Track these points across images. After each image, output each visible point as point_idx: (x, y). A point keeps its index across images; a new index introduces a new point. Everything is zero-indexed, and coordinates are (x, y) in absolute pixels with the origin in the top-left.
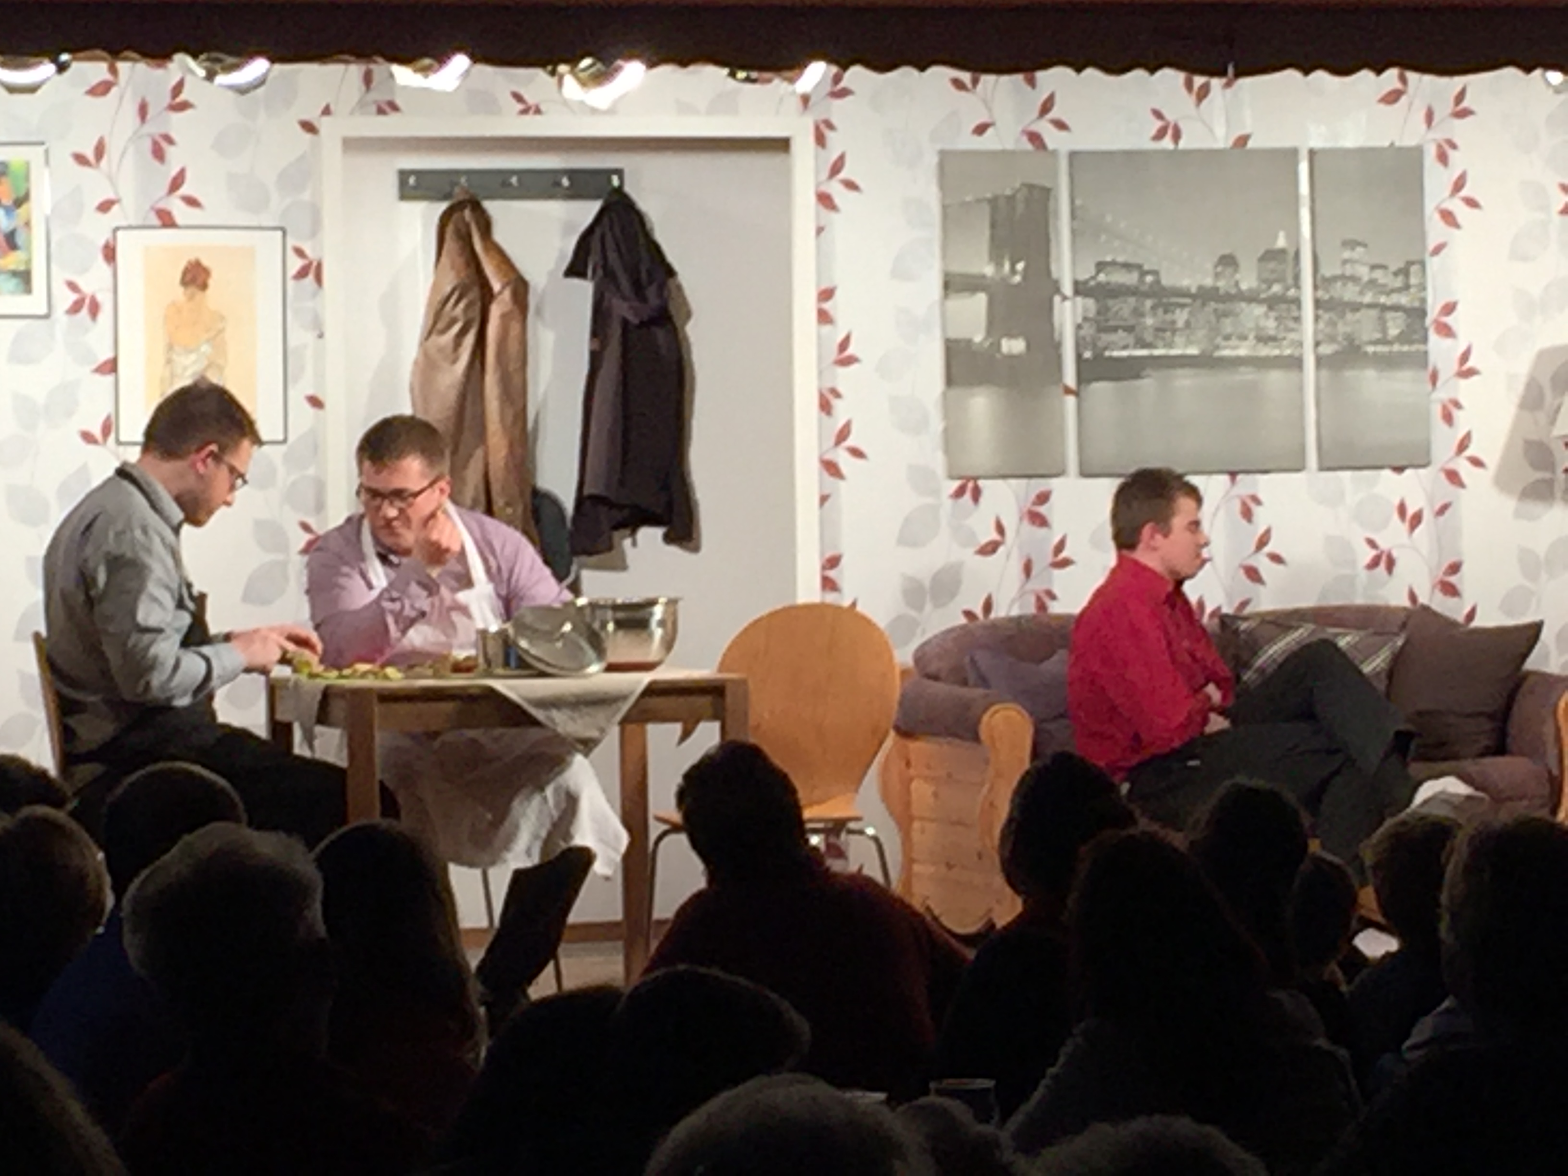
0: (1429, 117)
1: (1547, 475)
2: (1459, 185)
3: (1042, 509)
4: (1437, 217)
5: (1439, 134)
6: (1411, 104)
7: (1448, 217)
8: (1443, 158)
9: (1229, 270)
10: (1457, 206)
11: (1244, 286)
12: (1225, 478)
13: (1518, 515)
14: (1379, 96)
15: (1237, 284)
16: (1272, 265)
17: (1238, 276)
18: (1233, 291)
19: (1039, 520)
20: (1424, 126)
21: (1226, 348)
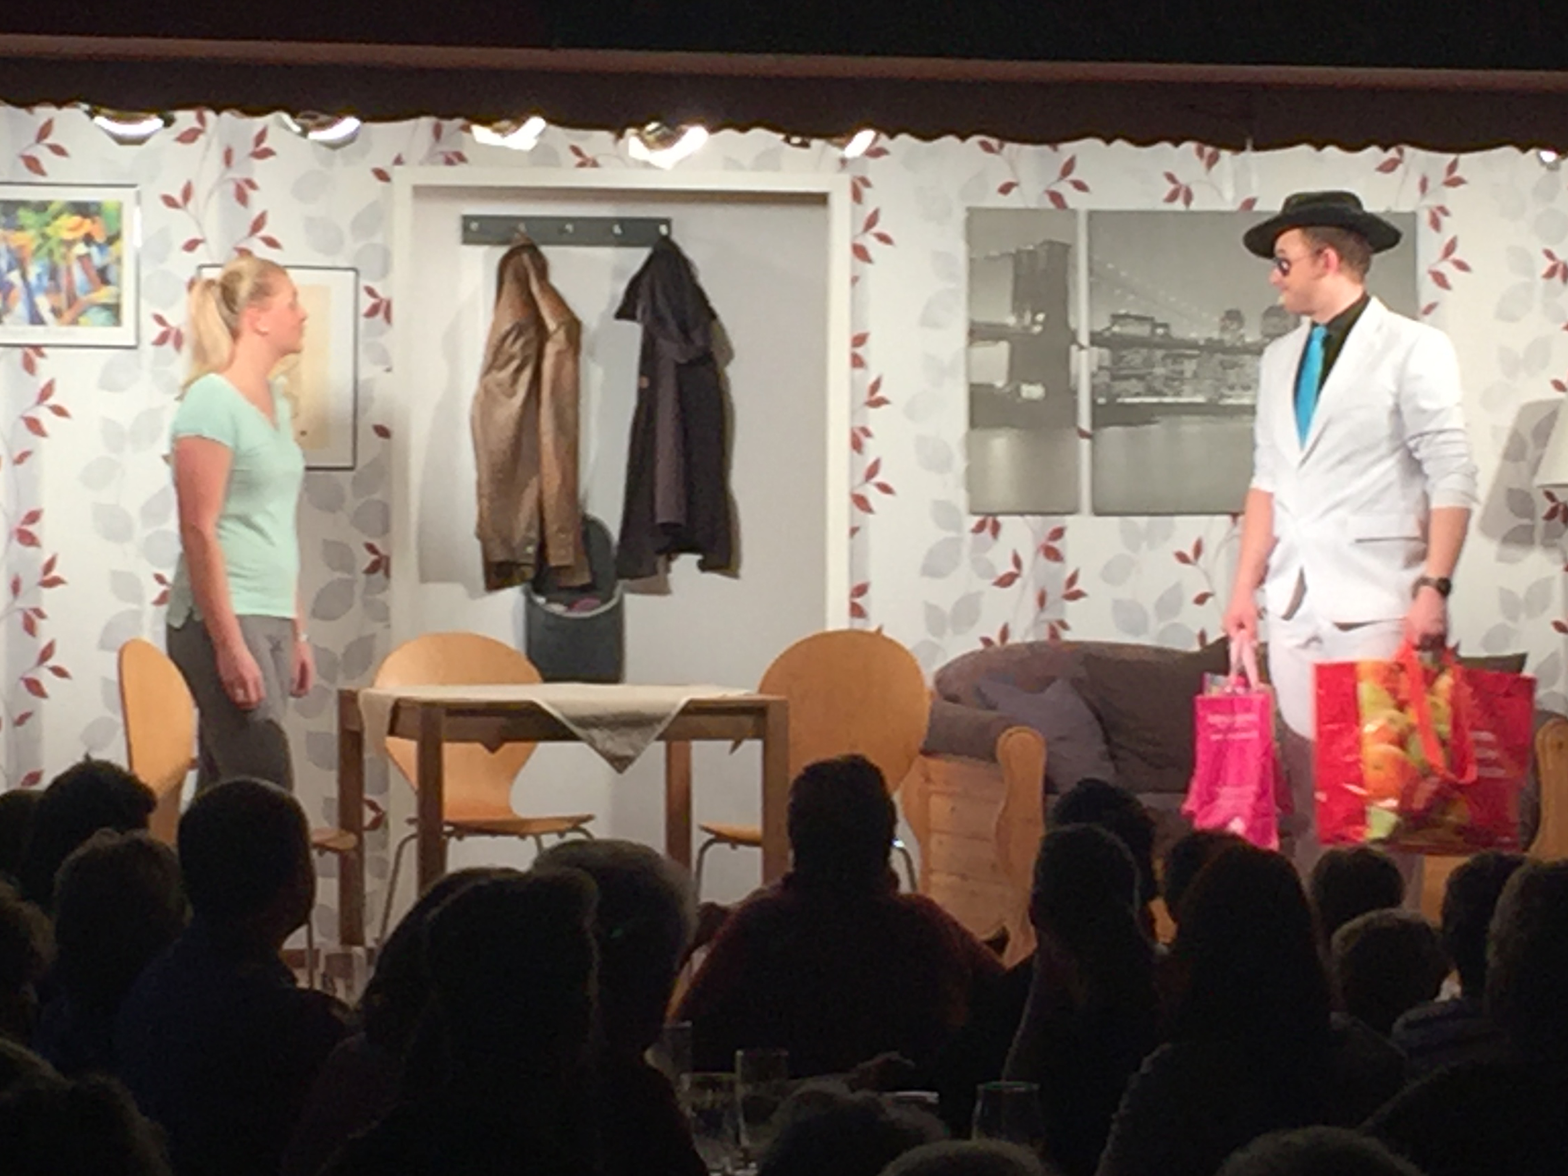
0: (1424, 185)
1: (1526, 521)
2: (1450, 248)
3: (1056, 545)
4: (1429, 278)
5: (1432, 201)
6: (1406, 172)
7: (1440, 280)
8: (1436, 224)
9: (1235, 326)
10: (1447, 269)
11: (1249, 339)
12: (1227, 519)
13: (1500, 559)
14: (1377, 165)
15: (1242, 336)
16: (1275, 320)
17: (1242, 331)
18: (1239, 344)
19: (1053, 554)
20: (1417, 193)
21: (1229, 397)
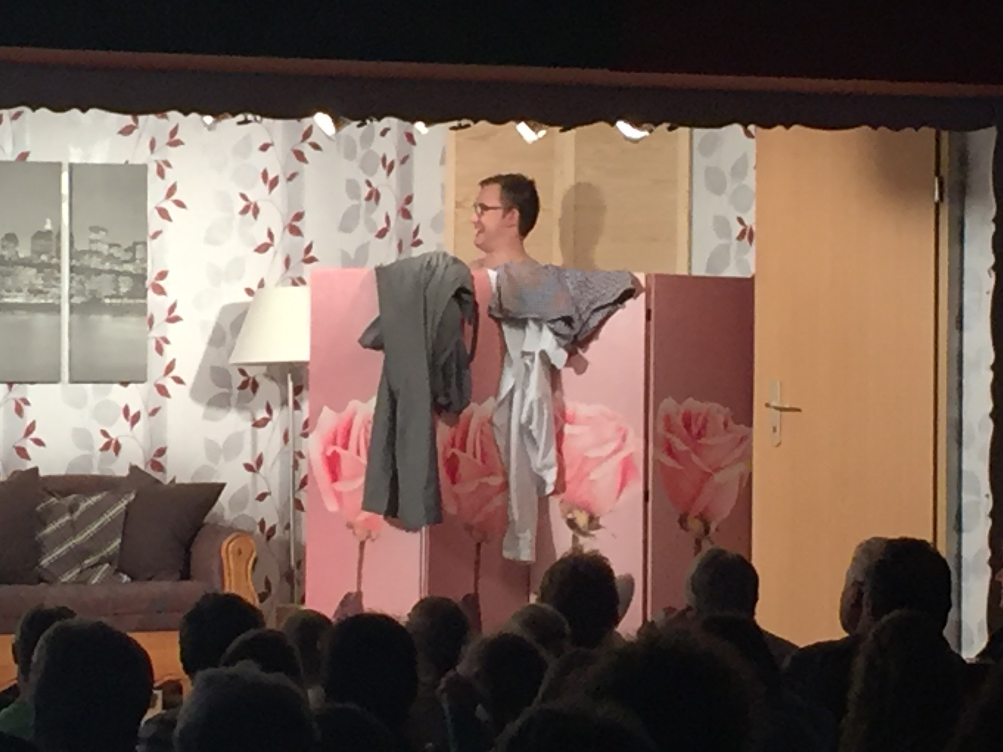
0: (152, 145)
1: (226, 390)
2: (172, 191)
4: (156, 212)
5: (159, 156)
6: (140, 136)
7: (163, 213)
8: (161, 173)
9: (11, 245)
10: (169, 206)
11: (21, 255)
12: (5, 386)
13: (206, 417)
14: (119, 129)
15: (17, 253)
16: (43, 242)
17: (18, 249)
18: (14, 259)
20: (148, 151)
21: (7, 297)
